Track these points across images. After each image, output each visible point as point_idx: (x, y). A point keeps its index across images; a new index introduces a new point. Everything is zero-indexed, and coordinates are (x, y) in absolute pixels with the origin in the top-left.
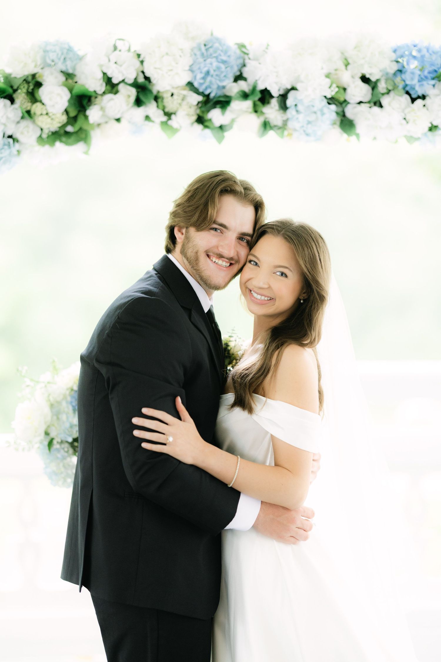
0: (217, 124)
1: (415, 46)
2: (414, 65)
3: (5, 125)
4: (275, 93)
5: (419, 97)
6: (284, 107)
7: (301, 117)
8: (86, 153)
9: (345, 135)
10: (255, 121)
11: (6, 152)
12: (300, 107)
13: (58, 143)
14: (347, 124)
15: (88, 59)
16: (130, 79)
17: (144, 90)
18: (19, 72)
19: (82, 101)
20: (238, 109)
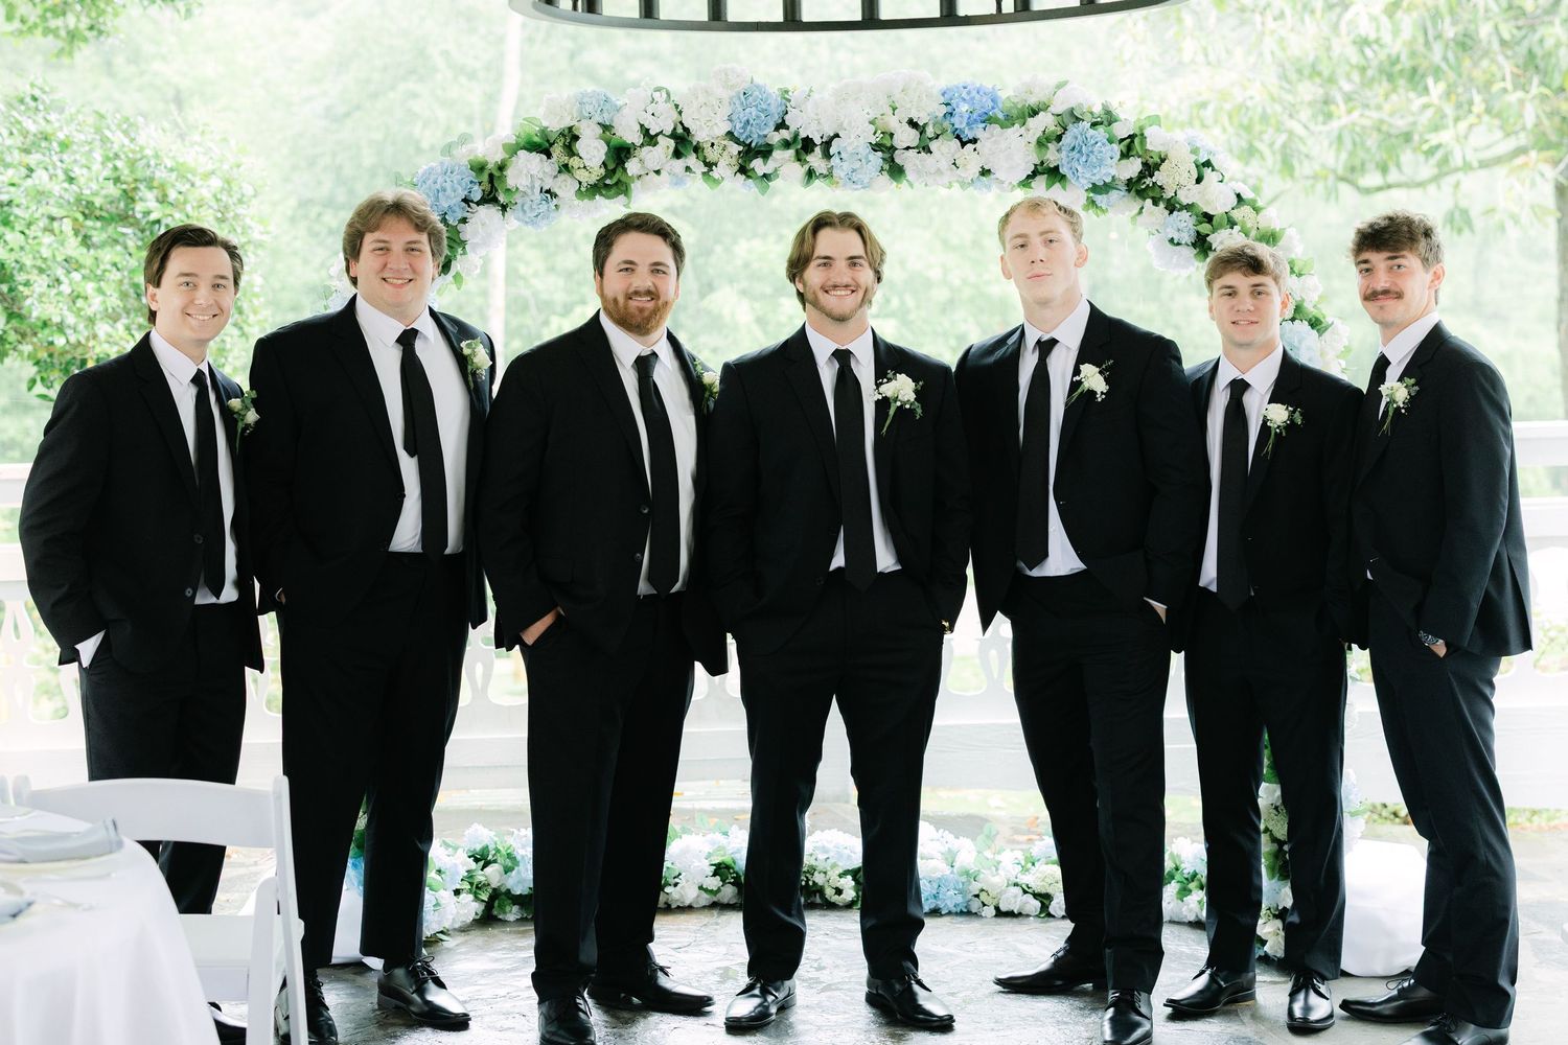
0: (760, 173)
1: (965, 88)
2: (964, 108)
3: (541, 179)
4: (818, 141)
5: (970, 141)
6: (827, 155)
7: (845, 165)
9: (895, 182)
10: (799, 171)
11: (544, 207)
12: (843, 155)
13: (597, 197)
14: (896, 171)
15: (625, 111)
16: (668, 131)
17: (683, 142)
18: (555, 125)
19: (620, 154)
20: (781, 158)
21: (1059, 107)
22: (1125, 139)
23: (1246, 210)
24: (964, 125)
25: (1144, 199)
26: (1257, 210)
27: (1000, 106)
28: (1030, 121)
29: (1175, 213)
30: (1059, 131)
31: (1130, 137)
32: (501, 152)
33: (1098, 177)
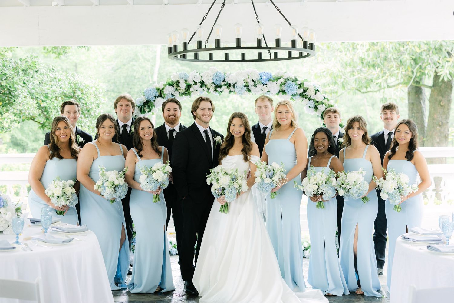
0: (219, 91)
1: (264, 73)
2: (264, 77)
3: (171, 92)
4: (232, 84)
5: (265, 85)
6: (234, 87)
7: (238, 89)
8: (190, 98)
9: (249, 93)
10: (228, 90)
12: (237, 87)
13: (184, 96)
14: (249, 91)
15: (190, 77)
16: (199, 81)
17: (202, 84)
18: (175, 80)
19: (189, 86)
20: (224, 88)
21: (285, 77)
23: (326, 100)
24: (264, 81)
25: (304, 98)
26: (328, 100)
27: (272, 77)
28: (279, 80)
29: (310, 101)
30: (285, 82)
31: (300, 84)
32: (163, 86)
33: (293, 93)
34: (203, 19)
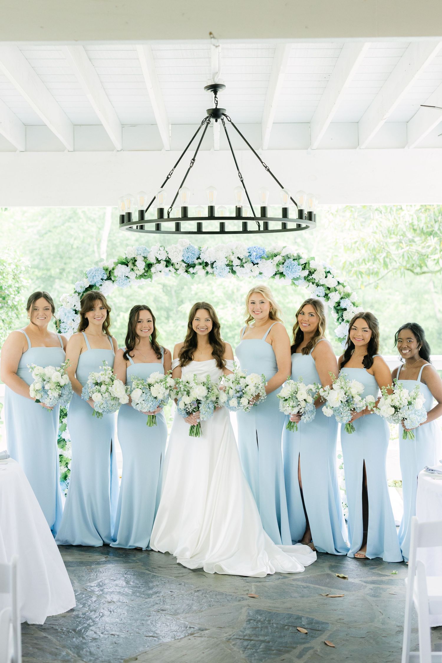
0: (192, 272)
1: (255, 247)
2: (254, 254)
3: (125, 273)
4: (209, 263)
5: (256, 264)
6: (212, 267)
7: (218, 270)
8: (151, 281)
9: (233, 275)
10: (204, 272)
11: (126, 281)
12: (217, 267)
13: (142, 278)
14: (234, 272)
15: (151, 253)
16: (164, 259)
17: (168, 262)
18: (130, 257)
19: (149, 266)
20: (198, 268)
21: (284, 254)
22: (303, 264)
23: (340, 286)
24: (254, 259)
25: (310, 282)
26: (344, 287)
27: (266, 253)
28: (275, 258)
29: (319, 287)
30: (283, 261)
31: (305, 263)
32: (113, 264)
33: (295, 276)
34: (168, 178)
